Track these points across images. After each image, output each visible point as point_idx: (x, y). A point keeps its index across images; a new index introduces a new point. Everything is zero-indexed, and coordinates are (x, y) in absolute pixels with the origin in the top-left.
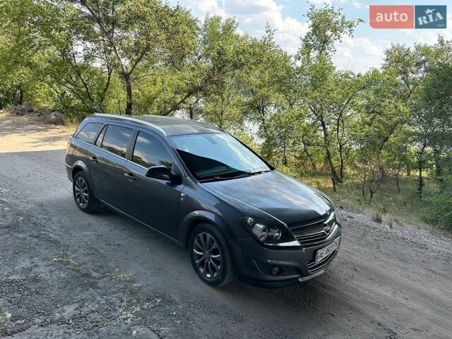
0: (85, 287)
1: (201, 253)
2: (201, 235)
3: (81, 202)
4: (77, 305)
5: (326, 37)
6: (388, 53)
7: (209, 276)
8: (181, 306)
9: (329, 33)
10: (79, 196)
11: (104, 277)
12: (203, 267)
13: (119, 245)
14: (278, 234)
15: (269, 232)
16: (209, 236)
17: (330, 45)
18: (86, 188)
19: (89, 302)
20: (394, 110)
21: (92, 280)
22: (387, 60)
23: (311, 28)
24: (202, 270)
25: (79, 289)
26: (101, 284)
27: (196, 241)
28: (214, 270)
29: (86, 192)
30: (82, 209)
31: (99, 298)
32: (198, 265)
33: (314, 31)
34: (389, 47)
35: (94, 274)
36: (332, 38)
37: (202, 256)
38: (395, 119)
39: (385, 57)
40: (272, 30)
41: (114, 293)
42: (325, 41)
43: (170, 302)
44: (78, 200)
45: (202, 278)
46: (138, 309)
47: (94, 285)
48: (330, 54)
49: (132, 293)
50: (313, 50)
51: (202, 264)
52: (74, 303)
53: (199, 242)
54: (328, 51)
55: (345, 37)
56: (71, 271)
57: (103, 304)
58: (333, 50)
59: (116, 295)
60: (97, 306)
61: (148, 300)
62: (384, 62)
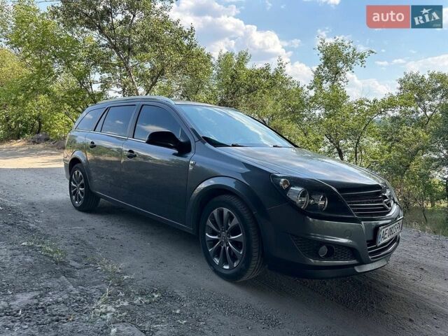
0: (55, 274)
1: (216, 237)
2: (215, 212)
3: (76, 200)
4: (36, 294)
5: (338, 68)
6: (401, 81)
7: (227, 267)
8: (188, 304)
9: (340, 65)
10: (75, 192)
11: (86, 267)
12: (218, 257)
13: (113, 239)
14: (322, 203)
15: (311, 198)
16: (226, 211)
17: (342, 77)
18: (82, 181)
19: (56, 292)
20: (413, 137)
21: (68, 268)
22: (401, 89)
23: (323, 61)
24: (217, 261)
25: (45, 275)
26: (78, 273)
27: (209, 223)
28: (234, 258)
29: (82, 186)
30: (76, 208)
31: (71, 287)
32: (211, 255)
33: (325, 63)
34: (403, 77)
35: (73, 263)
36: (344, 69)
37: (217, 240)
38: (415, 146)
39: (399, 86)
40: (284, 63)
41: (95, 284)
42: (337, 72)
43: (173, 298)
44: (74, 197)
45: (218, 272)
46: (126, 304)
47: (68, 274)
48: (343, 84)
49: (121, 285)
50: (325, 81)
51: (217, 253)
52: (33, 291)
53: (214, 223)
54: (340, 82)
55: (356, 67)
56: (42, 256)
57: (76, 295)
58: (345, 80)
59: (97, 287)
60: (66, 296)
61: (142, 294)
62: (399, 91)
